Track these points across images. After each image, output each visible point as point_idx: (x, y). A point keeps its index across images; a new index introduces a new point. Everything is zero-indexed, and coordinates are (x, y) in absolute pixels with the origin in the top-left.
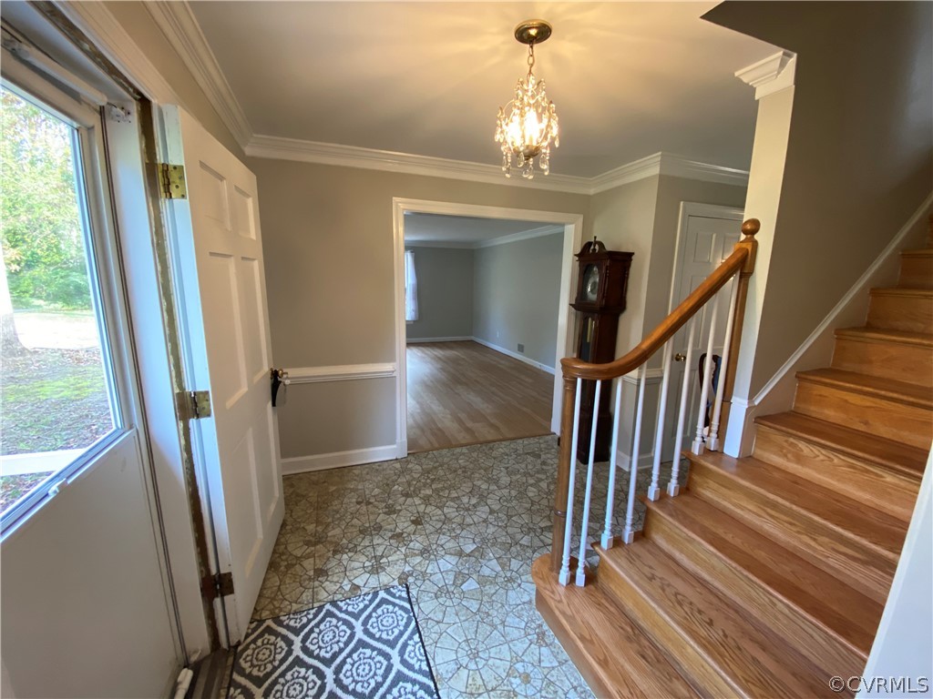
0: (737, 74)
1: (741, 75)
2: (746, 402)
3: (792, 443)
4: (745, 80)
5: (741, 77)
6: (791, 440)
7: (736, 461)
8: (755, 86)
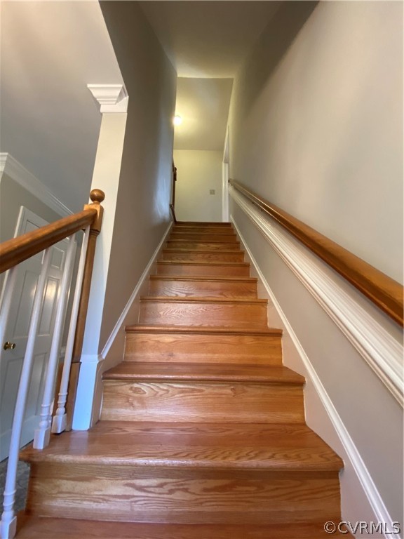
0: (89, 86)
1: (92, 88)
2: (97, 356)
3: (136, 388)
4: (95, 93)
5: (92, 91)
6: (136, 385)
7: (87, 433)
8: (100, 103)
